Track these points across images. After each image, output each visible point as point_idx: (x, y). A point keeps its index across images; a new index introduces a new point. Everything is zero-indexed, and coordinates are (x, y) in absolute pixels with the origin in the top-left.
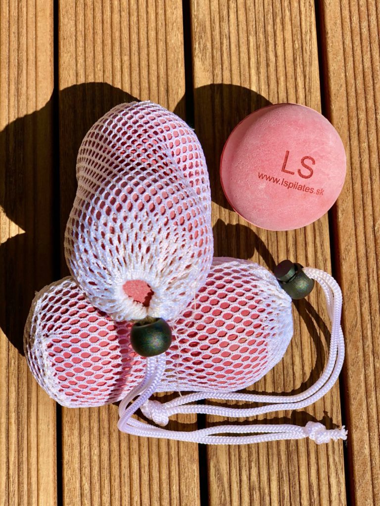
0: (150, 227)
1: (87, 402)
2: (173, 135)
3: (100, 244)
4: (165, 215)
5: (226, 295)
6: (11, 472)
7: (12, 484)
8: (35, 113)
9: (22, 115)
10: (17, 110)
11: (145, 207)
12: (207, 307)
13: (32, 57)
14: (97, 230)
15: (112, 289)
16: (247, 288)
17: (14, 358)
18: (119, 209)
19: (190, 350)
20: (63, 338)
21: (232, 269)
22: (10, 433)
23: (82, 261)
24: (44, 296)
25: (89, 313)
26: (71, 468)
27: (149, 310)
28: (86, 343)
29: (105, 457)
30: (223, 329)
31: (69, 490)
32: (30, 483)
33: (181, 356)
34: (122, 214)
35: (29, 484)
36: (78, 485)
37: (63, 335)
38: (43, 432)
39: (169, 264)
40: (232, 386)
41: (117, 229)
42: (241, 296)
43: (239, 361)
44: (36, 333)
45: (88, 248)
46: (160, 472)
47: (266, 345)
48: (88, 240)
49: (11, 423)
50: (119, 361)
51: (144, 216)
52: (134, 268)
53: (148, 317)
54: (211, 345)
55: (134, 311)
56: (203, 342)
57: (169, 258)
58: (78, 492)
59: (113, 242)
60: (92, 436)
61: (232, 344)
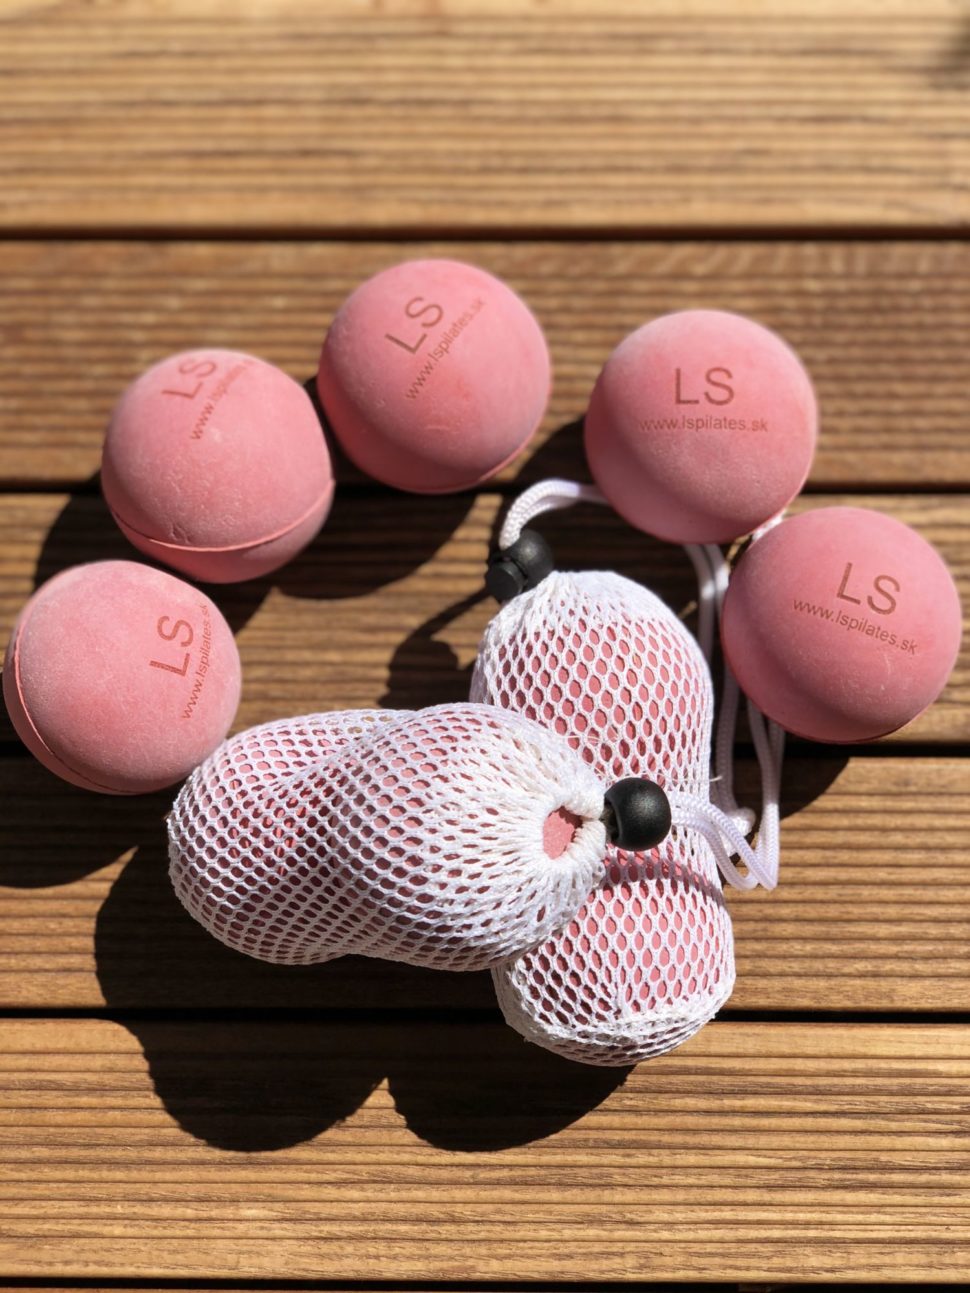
0: (451, 807)
1: (722, 952)
2: (249, 774)
3: (476, 896)
4: (430, 780)
5: (556, 686)
6: (833, 1108)
7: (853, 1107)
8: (147, 1055)
9: (148, 1082)
10: (132, 1093)
11: (414, 814)
12: (576, 721)
13: (25, 1062)
14: (451, 902)
15: (556, 877)
16: (541, 649)
17: (622, 1099)
18: (415, 861)
19: (650, 755)
20: (624, 981)
21: (502, 676)
22: (760, 1108)
23: (503, 930)
24: (541, 1021)
25: (581, 934)
26: (827, 993)
27: (589, 816)
28: (636, 940)
29: (809, 930)
30: (617, 694)
31: (866, 998)
32: (852, 1072)
33: (660, 771)
34: (426, 855)
35: (855, 1074)
36: (858, 982)
37: (619, 981)
38: (761, 1046)
39: (516, 777)
40: (700, 685)
41: (454, 864)
42: (557, 660)
43: (657, 672)
44: (611, 1033)
45: (482, 919)
46: (835, 829)
47: (642, 621)
48: (468, 917)
49: (742, 1107)
50: (667, 883)
51: (432, 818)
52: (523, 837)
53: (601, 820)
54: (644, 717)
55: (592, 842)
56: (638, 730)
57: (504, 777)
58: (871, 983)
59: (477, 872)
60: (770, 953)
61: (643, 679)
